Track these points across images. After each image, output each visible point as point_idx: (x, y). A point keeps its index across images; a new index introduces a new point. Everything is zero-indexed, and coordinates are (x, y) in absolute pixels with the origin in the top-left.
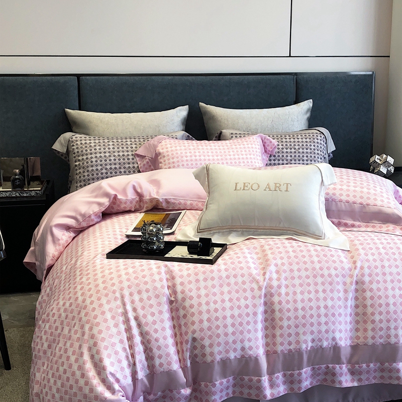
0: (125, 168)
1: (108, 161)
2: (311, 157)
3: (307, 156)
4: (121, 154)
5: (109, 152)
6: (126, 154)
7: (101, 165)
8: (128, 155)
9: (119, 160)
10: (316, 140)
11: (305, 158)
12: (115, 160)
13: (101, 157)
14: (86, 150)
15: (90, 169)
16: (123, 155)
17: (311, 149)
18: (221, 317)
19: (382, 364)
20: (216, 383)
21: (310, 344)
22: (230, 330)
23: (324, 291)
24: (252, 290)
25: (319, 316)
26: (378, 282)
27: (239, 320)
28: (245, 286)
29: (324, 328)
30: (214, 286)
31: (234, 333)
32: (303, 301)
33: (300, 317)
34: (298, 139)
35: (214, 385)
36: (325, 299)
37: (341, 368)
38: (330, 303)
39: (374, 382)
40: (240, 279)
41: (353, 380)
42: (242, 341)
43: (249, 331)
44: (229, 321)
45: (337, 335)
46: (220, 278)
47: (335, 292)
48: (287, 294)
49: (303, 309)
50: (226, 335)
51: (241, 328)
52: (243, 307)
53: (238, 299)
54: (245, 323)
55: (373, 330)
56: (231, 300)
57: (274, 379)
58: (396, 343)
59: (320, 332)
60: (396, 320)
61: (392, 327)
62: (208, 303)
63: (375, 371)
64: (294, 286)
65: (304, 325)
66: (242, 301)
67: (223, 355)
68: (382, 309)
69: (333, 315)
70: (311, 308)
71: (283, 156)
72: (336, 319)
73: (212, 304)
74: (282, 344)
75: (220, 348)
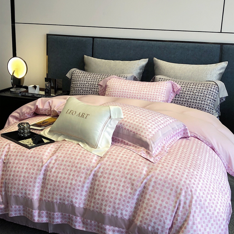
0: (92, 91)
1: (85, 86)
2: (203, 99)
3: (200, 98)
4: (92, 83)
5: (87, 81)
6: (94, 83)
7: (81, 88)
8: (95, 84)
9: (90, 86)
10: (210, 89)
11: (198, 99)
12: (88, 86)
13: (82, 83)
14: (77, 79)
15: (76, 89)
16: (93, 84)
17: (204, 94)
18: (19, 176)
19: (98, 223)
20: (12, 206)
21: (59, 201)
22: (21, 183)
23: (73, 175)
24: (39, 166)
25: (66, 187)
26: (104, 177)
27: (27, 179)
28: (36, 164)
29: (67, 194)
30: (22, 160)
31: (22, 185)
32: (61, 177)
33: (57, 186)
34: (198, 86)
35: (12, 207)
36: (72, 179)
37: (76, 218)
38: (74, 182)
39: (94, 231)
40: (36, 159)
41: (83, 227)
42: (26, 190)
43: (30, 186)
44: (22, 178)
45: (74, 200)
46: (27, 156)
47: (79, 177)
48: (55, 172)
49: (59, 182)
50: (19, 184)
51: (26, 183)
52: (31, 173)
53: (30, 169)
54: (29, 181)
55: (94, 203)
56: (27, 168)
57: (41, 213)
58: (104, 214)
59: (64, 196)
60: (106, 201)
61: (104, 204)
62: (16, 167)
63: (95, 226)
64: (60, 169)
65: (57, 190)
66: (32, 170)
67: (16, 194)
68: (101, 193)
69: (74, 189)
70: (63, 182)
71: (184, 96)
72: (75, 192)
73: (17, 168)
74: (45, 197)
75: (15, 190)
